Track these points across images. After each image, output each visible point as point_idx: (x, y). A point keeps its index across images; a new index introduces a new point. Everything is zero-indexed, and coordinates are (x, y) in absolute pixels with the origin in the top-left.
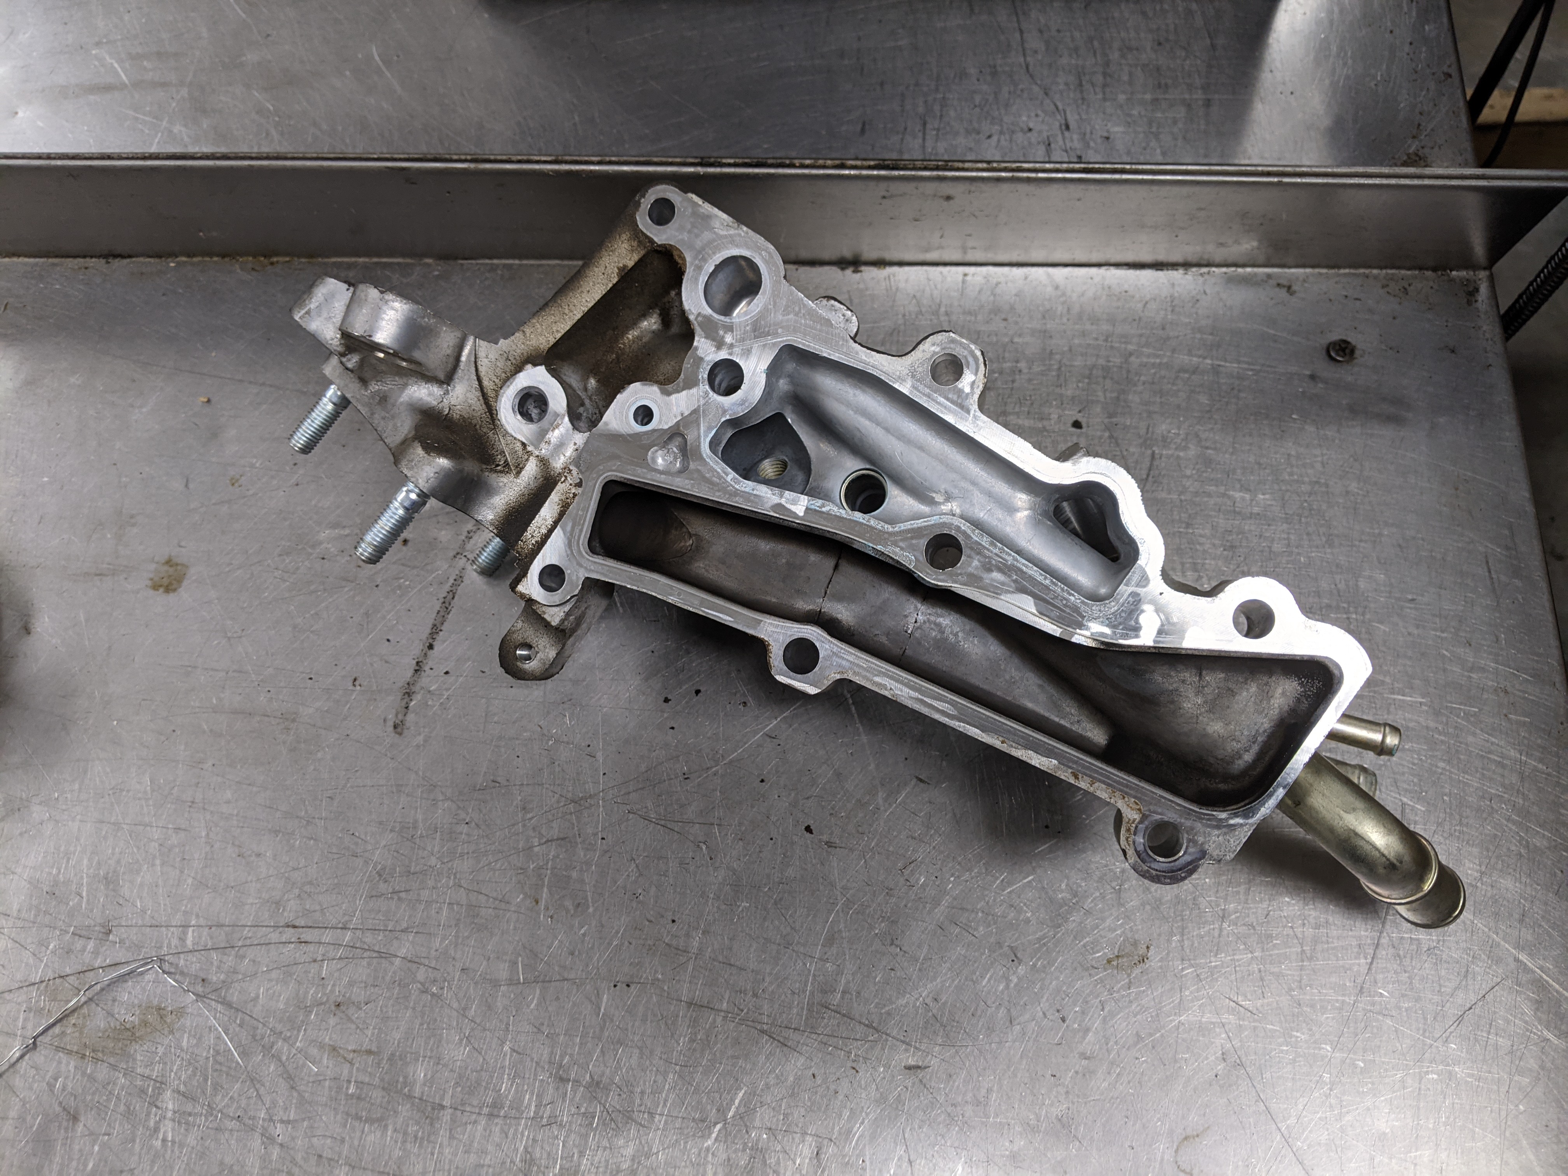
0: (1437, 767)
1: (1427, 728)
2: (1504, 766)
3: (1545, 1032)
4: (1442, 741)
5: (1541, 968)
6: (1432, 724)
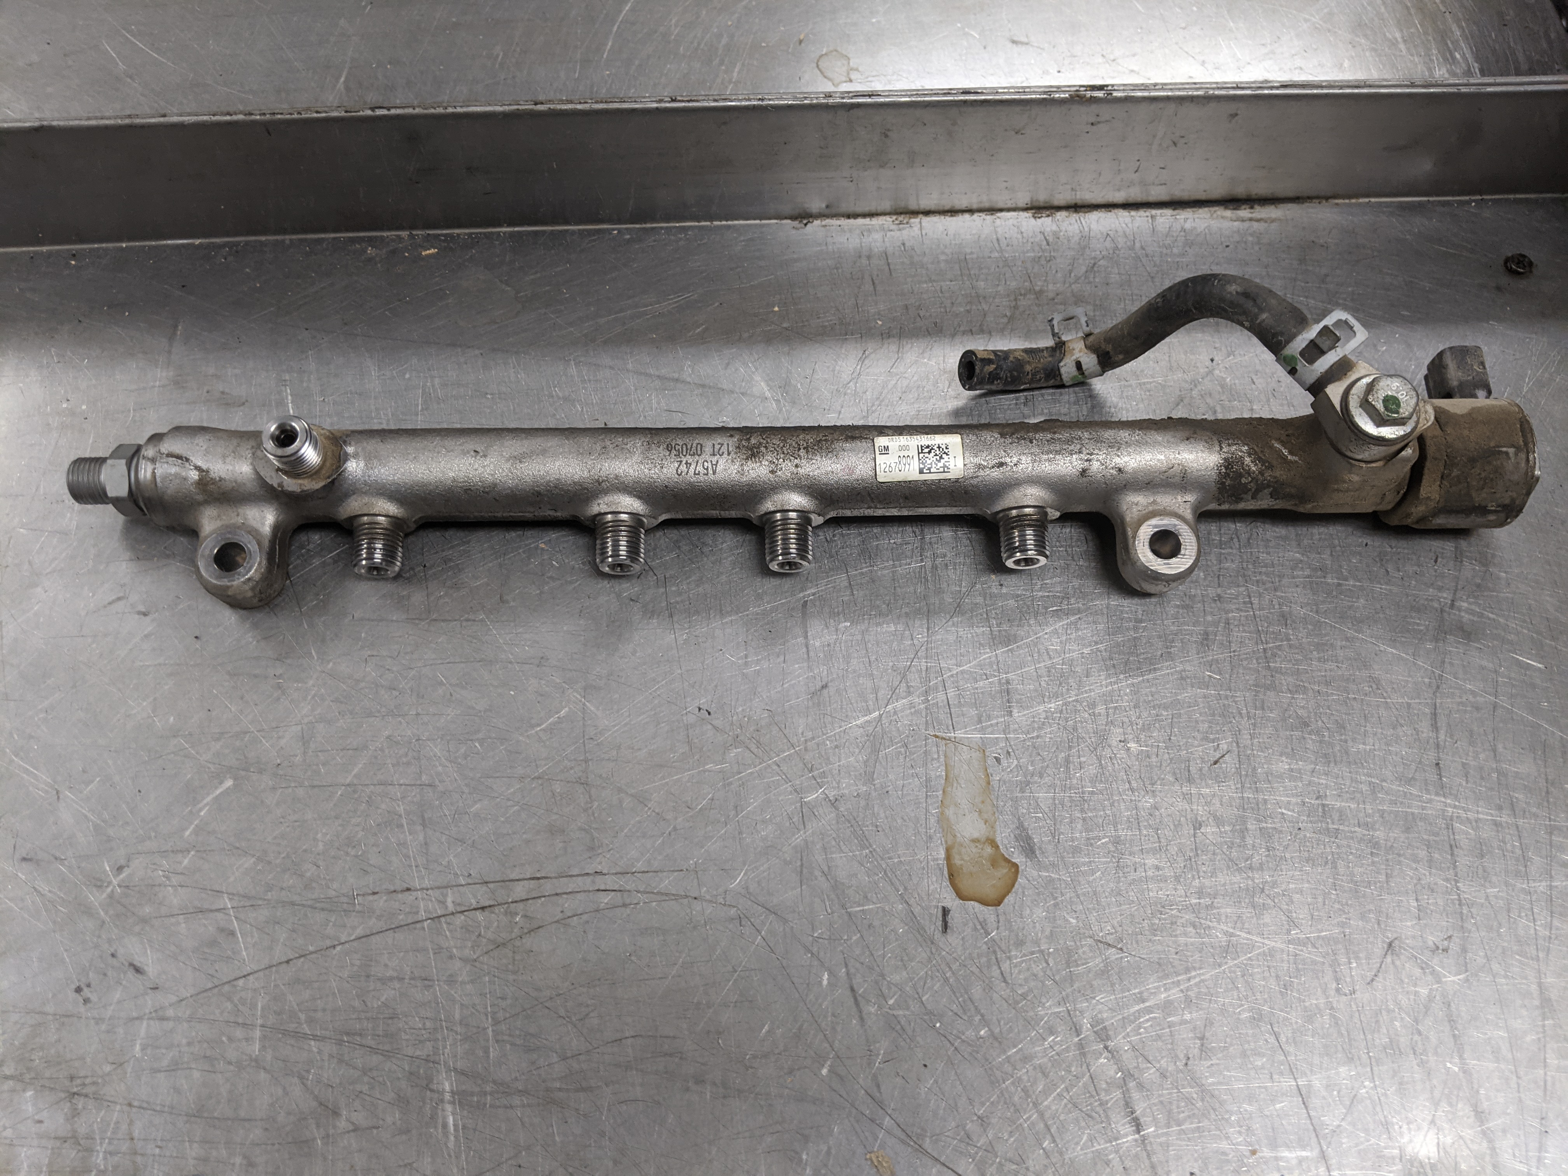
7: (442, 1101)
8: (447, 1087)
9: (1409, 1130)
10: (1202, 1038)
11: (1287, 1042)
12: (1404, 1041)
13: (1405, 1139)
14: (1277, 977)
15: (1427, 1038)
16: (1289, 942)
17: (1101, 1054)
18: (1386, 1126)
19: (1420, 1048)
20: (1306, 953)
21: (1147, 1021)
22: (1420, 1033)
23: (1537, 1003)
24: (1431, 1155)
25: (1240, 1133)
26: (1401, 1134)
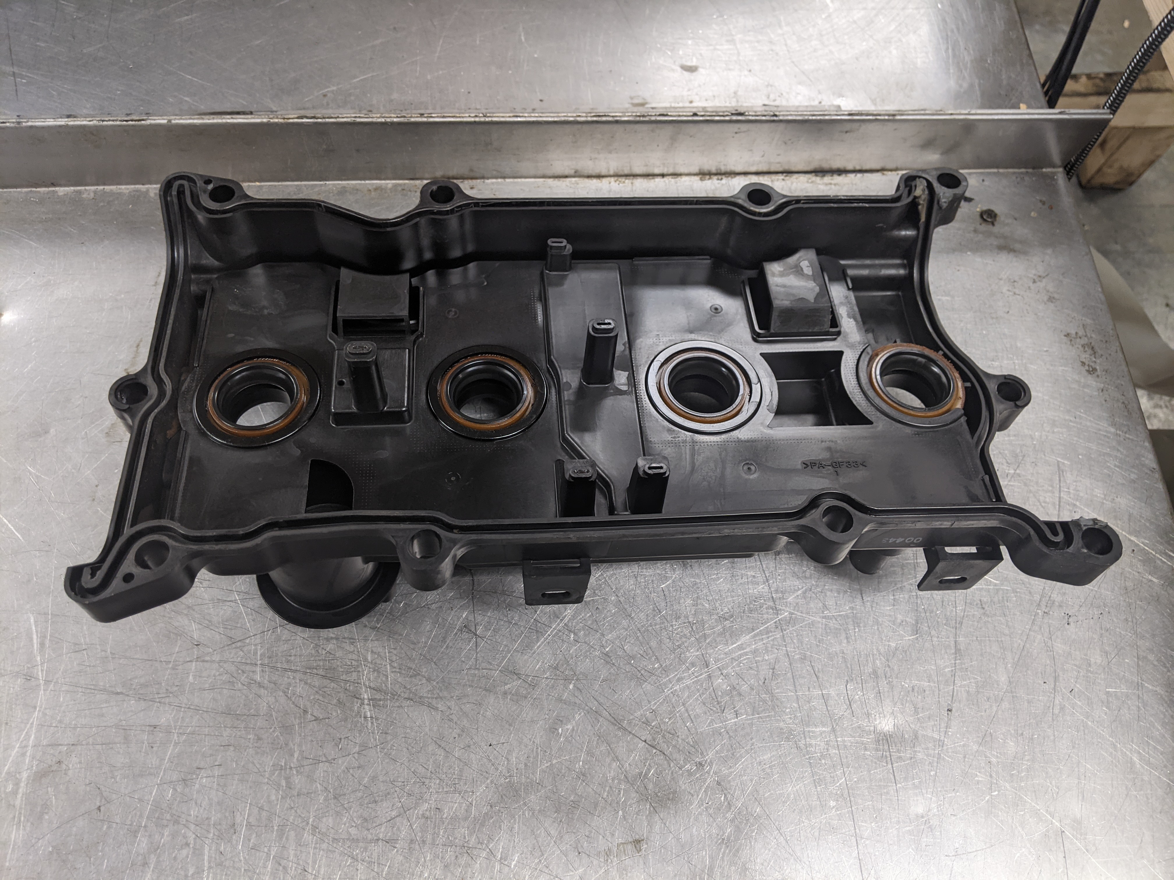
0: (1073, 440)
1: (1065, 420)
2: (1109, 438)
3: (1150, 577)
4: (1074, 426)
5: (1143, 543)
6: (1067, 417)
7: (363, 704)
8: (366, 697)
9: (880, 717)
10: (773, 669)
11: (819, 671)
12: (880, 672)
13: (877, 722)
14: (816, 636)
15: (893, 669)
16: (823, 618)
17: (719, 677)
18: (868, 715)
19: (888, 675)
20: (832, 624)
21: (745, 659)
22: (889, 667)
23: (953, 651)
24: (890, 730)
25: (790, 718)
26: (875, 720)
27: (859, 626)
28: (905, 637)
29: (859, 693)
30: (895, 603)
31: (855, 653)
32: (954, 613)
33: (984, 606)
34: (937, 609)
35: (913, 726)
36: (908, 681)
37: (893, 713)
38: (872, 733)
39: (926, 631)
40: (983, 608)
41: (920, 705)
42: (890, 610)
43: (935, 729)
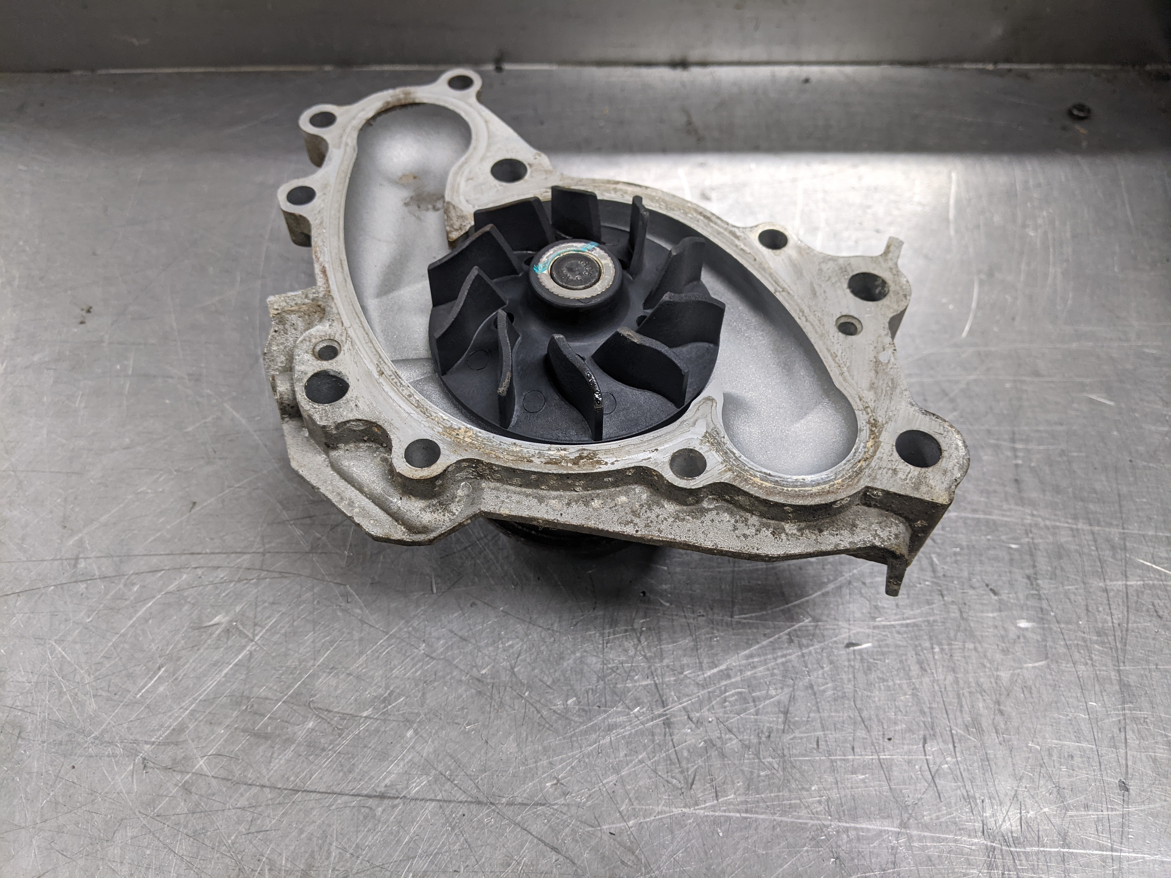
9: (992, 804)
10: (786, 713)
12: (986, 720)
13: (987, 814)
15: (1009, 718)
17: (685, 724)
18: (969, 799)
19: (1001, 727)
21: (733, 695)
23: (1116, 688)
24: (1014, 829)
25: (820, 802)
27: (940, 644)
28: (1026, 662)
29: (949, 759)
30: (1002, 607)
31: (937, 688)
32: (1110, 624)
33: (1161, 613)
34: (1079, 618)
35: (1057, 821)
36: (1040, 740)
37: (1015, 795)
38: (980, 834)
39: (1065, 654)
40: (1160, 617)
41: (1065, 782)
42: (994, 618)
43: (1100, 828)
